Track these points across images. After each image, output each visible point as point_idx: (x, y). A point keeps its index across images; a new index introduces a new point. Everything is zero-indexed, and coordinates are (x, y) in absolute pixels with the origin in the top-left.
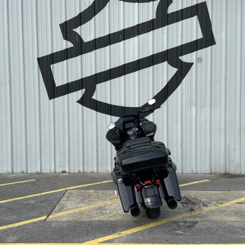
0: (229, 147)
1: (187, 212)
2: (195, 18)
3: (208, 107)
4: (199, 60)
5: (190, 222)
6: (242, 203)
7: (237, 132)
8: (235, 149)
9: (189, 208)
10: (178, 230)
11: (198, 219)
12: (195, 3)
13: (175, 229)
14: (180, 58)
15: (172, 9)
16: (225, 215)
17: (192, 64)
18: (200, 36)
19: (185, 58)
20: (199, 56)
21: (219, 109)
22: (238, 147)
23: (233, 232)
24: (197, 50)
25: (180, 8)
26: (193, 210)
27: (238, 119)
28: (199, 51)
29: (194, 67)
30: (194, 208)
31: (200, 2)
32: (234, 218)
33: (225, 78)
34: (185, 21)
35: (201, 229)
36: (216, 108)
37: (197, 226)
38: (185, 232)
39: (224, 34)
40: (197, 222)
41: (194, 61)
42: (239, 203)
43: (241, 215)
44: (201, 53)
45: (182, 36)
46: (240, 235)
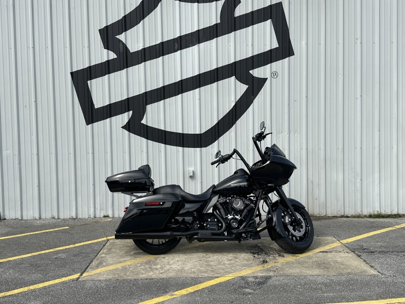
0: (312, 182)
1: (258, 265)
2: (269, 23)
3: (286, 133)
4: (274, 74)
5: (262, 277)
6: (326, 252)
7: (322, 164)
8: (319, 185)
9: (262, 260)
10: (246, 288)
11: (271, 274)
12: (268, 4)
13: (242, 287)
14: (251, 72)
15: (240, 11)
16: (306, 267)
17: (265, 80)
18: (275, 45)
19: (257, 73)
20: (274, 70)
21: (299, 135)
22: (323, 182)
23: (315, 289)
24: (271, 62)
25: (250, 10)
26: (267, 262)
27: (322, 147)
28: (274, 64)
29: (268, 83)
30: (268, 260)
31: (274, 3)
32: (316, 272)
33: (307, 97)
34: (255, 26)
35: (275, 287)
36: (296, 134)
37: (270, 282)
38: (254, 290)
39: (304, 42)
40: (270, 277)
41: (268, 76)
42: (323, 252)
43: (325, 267)
44: (277, 65)
45: (252, 45)
46: (322, 293)
